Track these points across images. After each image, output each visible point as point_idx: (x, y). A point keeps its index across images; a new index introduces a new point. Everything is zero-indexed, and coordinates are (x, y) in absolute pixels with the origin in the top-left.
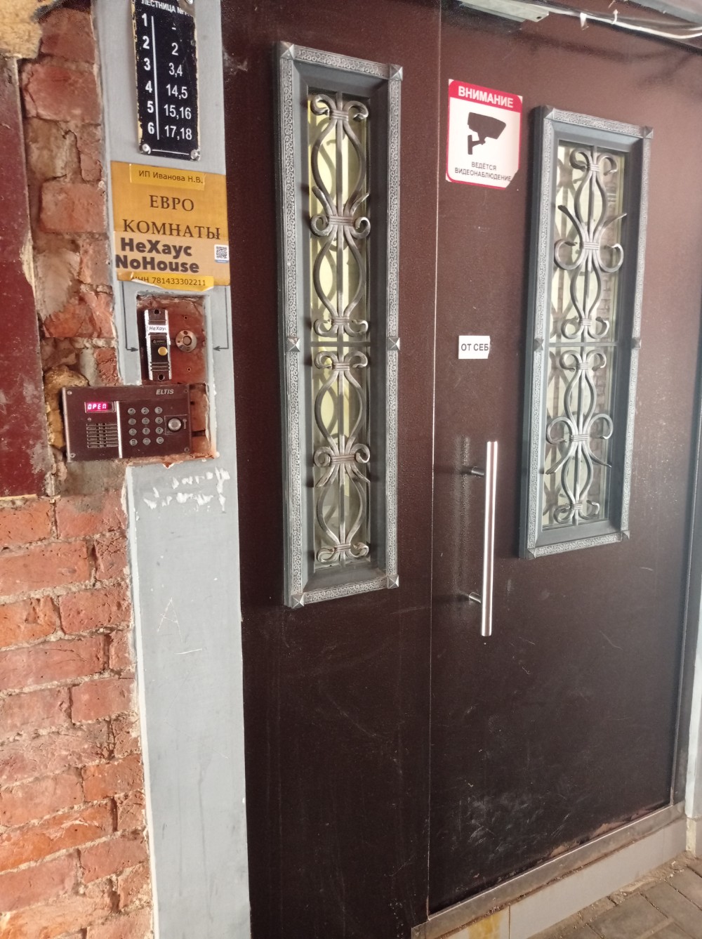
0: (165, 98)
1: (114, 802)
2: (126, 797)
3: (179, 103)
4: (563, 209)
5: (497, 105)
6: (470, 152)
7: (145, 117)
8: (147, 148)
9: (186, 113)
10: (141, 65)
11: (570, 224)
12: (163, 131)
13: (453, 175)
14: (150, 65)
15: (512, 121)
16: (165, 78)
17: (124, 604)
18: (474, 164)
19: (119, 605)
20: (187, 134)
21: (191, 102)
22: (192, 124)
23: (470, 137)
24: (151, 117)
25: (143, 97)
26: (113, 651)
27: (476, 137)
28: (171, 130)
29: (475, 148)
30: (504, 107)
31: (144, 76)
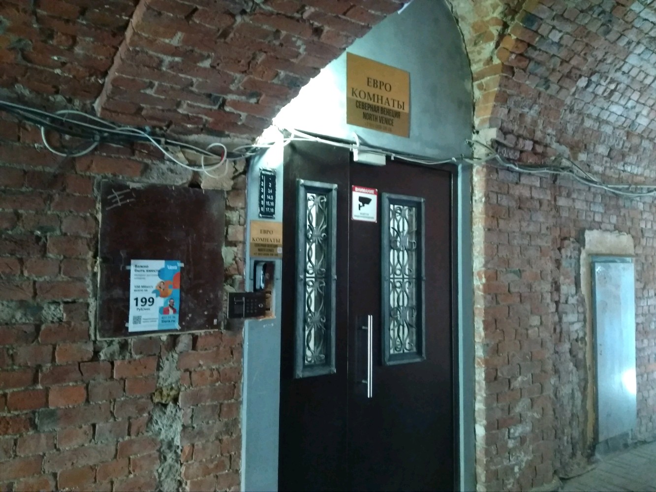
0: (267, 200)
1: (231, 456)
2: (235, 453)
3: (270, 201)
4: (394, 228)
5: (369, 193)
6: (360, 209)
7: (261, 206)
8: (261, 215)
9: (272, 204)
10: (261, 190)
11: (396, 233)
12: (265, 210)
13: (355, 218)
14: (263, 190)
15: (374, 198)
16: (267, 193)
17: (241, 373)
18: (361, 214)
19: (239, 373)
20: (272, 210)
21: (274, 201)
22: (274, 207)
23: (359, 205)
24: (263, 206)
25: (261, 199)
26: (236, 391)
27: (361, 204)
28: (268, 209)
29: (361, 208)
30: (371, 194)
31: (261, 194)
